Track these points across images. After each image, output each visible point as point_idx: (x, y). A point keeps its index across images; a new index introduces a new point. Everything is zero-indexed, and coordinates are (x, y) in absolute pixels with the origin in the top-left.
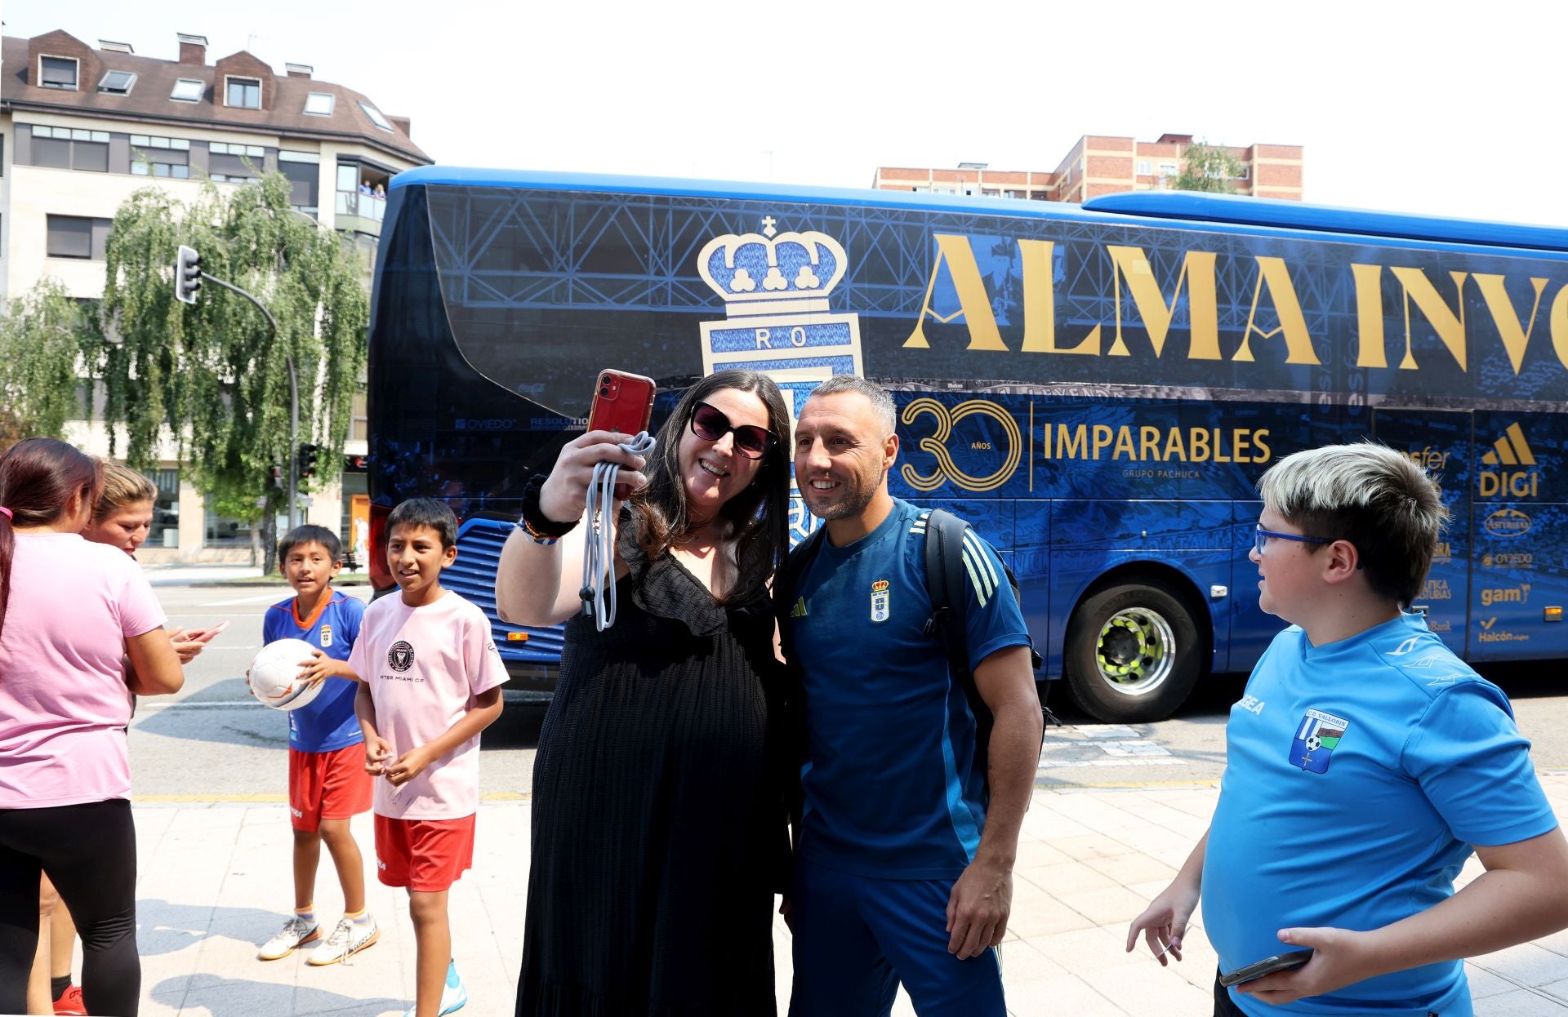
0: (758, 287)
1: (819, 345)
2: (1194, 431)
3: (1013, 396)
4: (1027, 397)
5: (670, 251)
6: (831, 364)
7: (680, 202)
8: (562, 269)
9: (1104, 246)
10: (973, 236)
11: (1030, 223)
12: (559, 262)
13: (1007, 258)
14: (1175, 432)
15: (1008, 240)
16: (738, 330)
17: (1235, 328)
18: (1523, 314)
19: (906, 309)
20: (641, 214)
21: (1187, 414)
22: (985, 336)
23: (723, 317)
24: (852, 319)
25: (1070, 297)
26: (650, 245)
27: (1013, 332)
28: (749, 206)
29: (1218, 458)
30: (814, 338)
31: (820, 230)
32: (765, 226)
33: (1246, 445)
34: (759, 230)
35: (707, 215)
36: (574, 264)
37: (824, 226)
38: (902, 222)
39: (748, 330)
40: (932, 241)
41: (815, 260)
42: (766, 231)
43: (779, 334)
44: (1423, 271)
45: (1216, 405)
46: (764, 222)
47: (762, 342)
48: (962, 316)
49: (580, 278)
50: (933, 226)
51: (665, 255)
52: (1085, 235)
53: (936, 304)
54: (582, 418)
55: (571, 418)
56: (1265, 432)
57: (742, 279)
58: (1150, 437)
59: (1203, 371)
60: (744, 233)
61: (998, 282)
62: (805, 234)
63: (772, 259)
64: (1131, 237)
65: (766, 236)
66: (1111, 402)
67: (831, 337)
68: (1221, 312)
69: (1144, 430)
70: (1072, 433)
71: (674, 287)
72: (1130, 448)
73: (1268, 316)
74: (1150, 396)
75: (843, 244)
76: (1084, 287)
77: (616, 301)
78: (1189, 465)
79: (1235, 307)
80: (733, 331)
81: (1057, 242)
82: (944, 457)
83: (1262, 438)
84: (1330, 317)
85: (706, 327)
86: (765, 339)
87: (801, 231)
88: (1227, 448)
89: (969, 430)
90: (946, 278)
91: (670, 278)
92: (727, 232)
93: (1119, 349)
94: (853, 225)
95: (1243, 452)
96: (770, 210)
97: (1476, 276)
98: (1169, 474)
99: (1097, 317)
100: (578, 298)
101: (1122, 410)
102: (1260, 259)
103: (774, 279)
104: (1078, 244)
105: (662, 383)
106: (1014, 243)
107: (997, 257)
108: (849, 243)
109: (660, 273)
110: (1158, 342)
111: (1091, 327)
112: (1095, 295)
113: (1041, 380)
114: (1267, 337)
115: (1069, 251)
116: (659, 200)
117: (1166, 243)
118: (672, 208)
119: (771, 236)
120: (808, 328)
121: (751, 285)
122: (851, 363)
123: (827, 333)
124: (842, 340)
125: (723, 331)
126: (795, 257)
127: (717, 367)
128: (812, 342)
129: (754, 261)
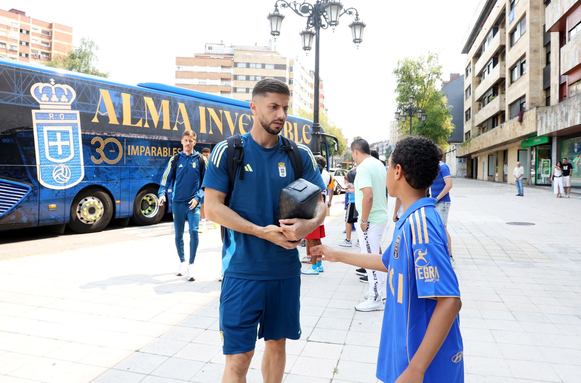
0: (50, 100)
1: (68, 119)
2: (164, 148)
3: (120, 137)
4: (124, 138)
5: (21, 86)
6: (71, 125)
7: (24, 70)
9: (143, 97)
10: (110, 90)
11: (124, 88)
13: (119, 98)
14: (160, 148)
15: (119, 92)
16: (44, 113)
17: (173, 121)
18: (234, 122)
19: (92, 110)
20: (12, 73)
21: (162, 144)
22: (113, 120)
23: (39, 109)
24: (77, 112)
25: (135, 110)
26: (15, 83)
27: (120, 119)
28: (46, 74)
30: (67, 117)
31: (67, 84)
33: (176, 152)
34: (49, 82)
35: (33, 76)
37: (69, 83)
38: (91, 85)
39: (47, 114)
40: (99, 91)
41: (66, 94)
42: (51, 83)
43: (56, 115)
44: (214, 110)
45: (169, 141)
46: (51, 80)
48: (107, 114)
50: (99, 86)
51: (20, 87)
52: (138, 93)
53: (100, 110)
57: (45, 97)
58: (154, 149)
59: (166, 132)
60: (45, 83)
61: (117, 104)
62: (63, 85)
64: (149, 95)
65: (51, 84)
66: (145, 140)
67: (71, 117)
68: (170, 117)
69: (152, 148)
70: (135, 148)
71: (23, 98)
72: (149, 153)
73: (181, 119)
74: (154, 139)
75: (74, 89)
76: (138, 108)
77: (4, 100)
78: (163, 158)
79: (173, 116)
80: (42, 113)
81: (131, 95)
82: (102, 154)
84: (194, 120)
85: (34, 112)
86: (52, 117)
87: (62, 84)
88: (171, 153)
89: (110, 146)
90: (103, 103)
91: (22, 95)
92: (39, 82)
93: (147, 125)
94: (77, 84)
96: (52, 76)
97: (224, 112)
98: (158, 160)
99: (141, 116)
101: (147, 142)
102: (179, 103)
103: (54, 98)
104: (136, 95)
105: (20, 128)
106: (120, 94)
107: (116, 97)
108: (76, 89)
109: (18, 93)
110: (156, 124)
111: (140, 119)
112: (141, 110)
113: (127, 133)
114: (181, 124)
115: (134, 97)
116: (16, 69)
117: (158, 97)
118: (21, 72)
119: (53, 84)
120: (65, 114)
121: (47, 99)
122: (77, 125)
123: (70, 116)
124: (75, 118)
125: (39, 113)
126: (60, 92)
127: (37, 124)
128: (66, 118)
129: (48, 92)
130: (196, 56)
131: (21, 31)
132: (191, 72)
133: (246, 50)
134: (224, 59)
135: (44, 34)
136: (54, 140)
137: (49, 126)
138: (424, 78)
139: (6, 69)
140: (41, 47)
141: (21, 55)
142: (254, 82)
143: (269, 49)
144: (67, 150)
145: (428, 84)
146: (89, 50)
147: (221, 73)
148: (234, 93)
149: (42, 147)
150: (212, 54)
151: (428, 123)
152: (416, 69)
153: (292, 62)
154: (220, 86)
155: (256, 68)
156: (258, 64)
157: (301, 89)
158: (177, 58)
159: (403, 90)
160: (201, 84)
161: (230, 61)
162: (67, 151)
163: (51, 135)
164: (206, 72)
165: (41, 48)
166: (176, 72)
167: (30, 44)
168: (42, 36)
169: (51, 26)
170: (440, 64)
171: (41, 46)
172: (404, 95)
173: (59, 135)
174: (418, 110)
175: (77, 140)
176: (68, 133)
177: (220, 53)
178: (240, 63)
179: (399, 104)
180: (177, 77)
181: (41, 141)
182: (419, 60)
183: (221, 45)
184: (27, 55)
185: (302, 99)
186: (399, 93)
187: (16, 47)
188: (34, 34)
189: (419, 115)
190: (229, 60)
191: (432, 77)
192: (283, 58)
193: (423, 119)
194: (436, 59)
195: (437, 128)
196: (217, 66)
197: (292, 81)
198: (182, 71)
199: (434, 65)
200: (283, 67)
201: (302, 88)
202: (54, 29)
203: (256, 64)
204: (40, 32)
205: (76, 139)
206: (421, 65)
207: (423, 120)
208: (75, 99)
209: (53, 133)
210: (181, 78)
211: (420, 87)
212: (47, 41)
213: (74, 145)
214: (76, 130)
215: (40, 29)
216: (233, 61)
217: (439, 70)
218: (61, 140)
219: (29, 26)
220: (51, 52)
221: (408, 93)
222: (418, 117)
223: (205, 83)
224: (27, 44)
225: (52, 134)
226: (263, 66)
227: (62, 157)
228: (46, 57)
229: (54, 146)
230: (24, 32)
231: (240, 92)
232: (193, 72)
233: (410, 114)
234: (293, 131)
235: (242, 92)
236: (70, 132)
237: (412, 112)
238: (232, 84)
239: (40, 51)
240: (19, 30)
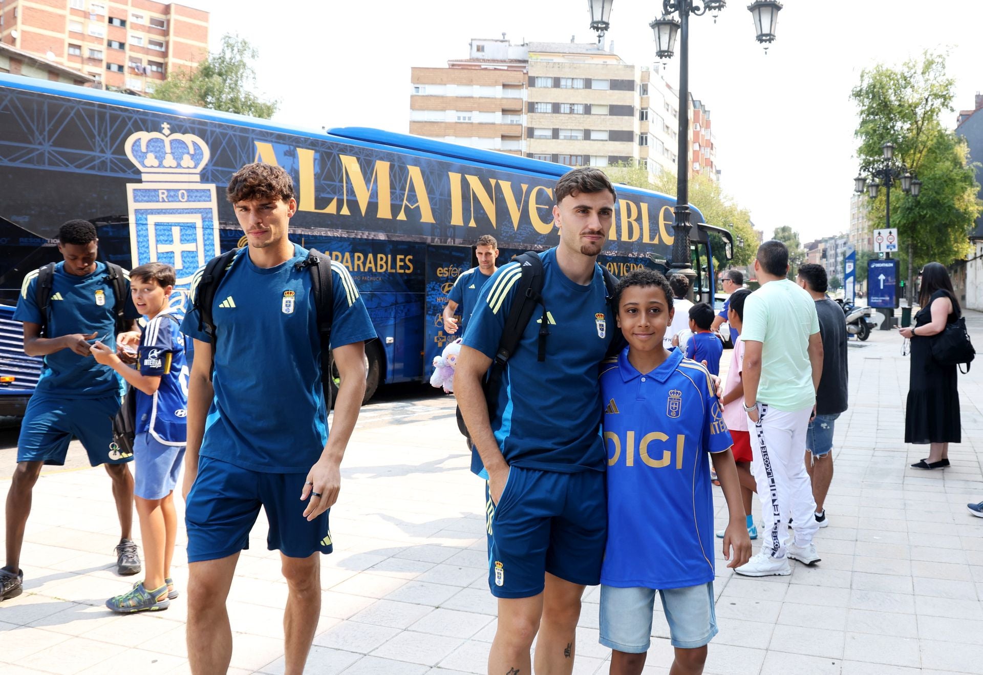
0: (160, 166)
1: (194, 201)
2: (379, 256)
4: (301, 235)
5: (108, 139)
6: (201, 213)
7: (113, 109)
8: (40, 144)
9: (338, 155)
10: (276, 145)
11: (302, 139)
12: (38, 139)
13: (291, 158)
14: (370, 256)
15: (292, 148)
16: (149, 190)
17: (398, 202)
18: (518, 202)
20: (90, 114)
21: (376, 247)
23: (140, 181)
24: (212, 187)
25: (322, 182)
26: (96, 133)
28: (154, 115)
29: (389, 270)
30: (192, 197)
31: (194, 133)
32: (164, 128)
33: (402, 264)
34: (160, 130)
35: (130, 118)
36: (49, 141)
37: (196, 132)
38: (238, 133)
39: (155, 190)
40: (254, 145)
41: (192, 152)
42: (164, 131)
43: (172, 193)
44: (478, 178)
45: (390, 242)
46: (163, 126)
47: (163, 198)
49: (53, 151)
50: (254, 136)
51: (105, 140)
52: (329, 148)
54: (53, 239)
55: (47, 239)
56: (410, 257)
57: (151, 160)
58: (359, 258)
59: (384, 225)
60: (152, 131)
62: (187, 135)
63: (168, 149)
64: (351, 151)
65: (164, 134)
66: (341, 239)
67: (201, 197)
68: (392, 193)
69: (356, 255)
71: (112, 161)
72: (349, 264)
73: (413, 197)
74: (359, 237)
75: (207, 143)
76: (329, 177)
77: (76, 167)
78: (377, 274)
79: (398, 191)
80: (146, 190)
81: (316, 151)
83: (409, 260)
84: (440, 199)
85: (130, 187)
86: (164, 196)
87: (184, 133)
88: (394, 265)
91: (109, 155)
92: (141, 130)
93: (345, 211)
94: (212, 132)
95: (401, 267)
96: (166, 119)
97: (500, 182)
98: (368, 278)
99: (335, 193)
100: (51, 163)
101: (346, 244)
102: (409, 167)
103: (169, 161)
104: (326, 153)
105: (104, 219)
106: (295, 150)
107: (286, 157)
108: (210, 142)
109: (102, 151)
110: (363, 208)
111: (332, 199)
112: (334, 181)
113: (308, 227)
114: (412, 207)
115: (322, 156)
116: (100, 106)
117: (367, 155)
118: (108, 112)
119: (167, 134)
120: (188, 191)
121: (156, 163)
122: (212, 212)
123: (198, 194)
124: (207, 199)
125: (140, 190)
126: (181, 148)
127: (137, 211)
128: (190, 199)
129: (158, 149)
130: (453, 65)
131: (111, 20)
132: (442, 97)
133: (552, 51)
134: (507, 70)
135: (154, 26)
136: (167, 241)
137: (159, 213)
138: (915, 107)
139: (80, 107)
140: (147, 51)
141: (109, 67)
142: (569, 116)
143: (598, 49)
144: (191, 260)
145: (923, 119)
146: (238, 57)
147: (502, 98)
148: (528, 139)
149: (145, 255)
150: (484, 60)
151: (924, 199)
152: (898, 88)
153: (646, 75)
154: (501, 125)
155: (573, 88)
156: (576, 79)
157: (666, 129)
158: (413, 68)
159: (871, 132)
160: (462, 121)
161: (519, 75)
162: (191, 263)
163: (163, 232)
164: (472, 97)
165: (147, 54)
166: (412, 97)
167: (127, 47)
168: (149, 30)
169: (167, 9)
170: (949, 76)
171: (148, 49)
172: (875, 143)
173: (176, 232)
174: (903, 172)
175: (210, 241)
176: (193, 227)
177: (500, 57)
178: (541, 77)
179: (864, 160)
180: (413, 107)
181: (143, 244)
182: (906, 70)
183: (502, 41)
184: (121, 68)
185: (667, 150)
186: (864, 137)
187: (101, 51)
188: (135, 27)
189: (905, 184)
190: (518, 73)
191: (932, 105)
192: (627, 66)
193: (914, 191)
194: (939, 66)
195: (945, 210)
196: (495, 84)
197: (647, 113)
198: (423, 96)
199: (936, 78)
200: (628, 85)
201: (667, 127)
202: (173, 16)
203: (573, 79)
204: (146, 22)
205: (208, 239)
206: (909, 79)
207: (913, 193)
208: (209, 161)
209: (165, 227)
210: (422, 109)
211: (907, 126)
212: (160, 38)
213: (205, 250)
214: (209, 221)
215: (147, 16)
216: (527, 73)
217: (947, 90)
218: (181, 240)
219: (126, 11)
220: (166, 60)
221: (882, 137)
222: (904, 188)
223: (470, 118)
224: (122, 45)
225: (164, 230)
226: (588, 84)
227: (182, 274)
228: (157, 72)
229: (167, 253)
230: (116, 22)
231: (540, 137)
232: (446, 97)
233: (886, 180)
234: (639, 219)
235: (545, 138)
236: (197, 226)
237: (889, 177)
238: (524, 120)
239: (145, 58)
240: (107, 20)
